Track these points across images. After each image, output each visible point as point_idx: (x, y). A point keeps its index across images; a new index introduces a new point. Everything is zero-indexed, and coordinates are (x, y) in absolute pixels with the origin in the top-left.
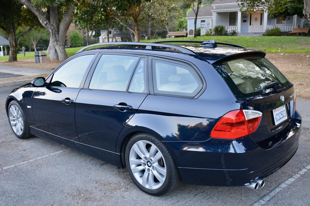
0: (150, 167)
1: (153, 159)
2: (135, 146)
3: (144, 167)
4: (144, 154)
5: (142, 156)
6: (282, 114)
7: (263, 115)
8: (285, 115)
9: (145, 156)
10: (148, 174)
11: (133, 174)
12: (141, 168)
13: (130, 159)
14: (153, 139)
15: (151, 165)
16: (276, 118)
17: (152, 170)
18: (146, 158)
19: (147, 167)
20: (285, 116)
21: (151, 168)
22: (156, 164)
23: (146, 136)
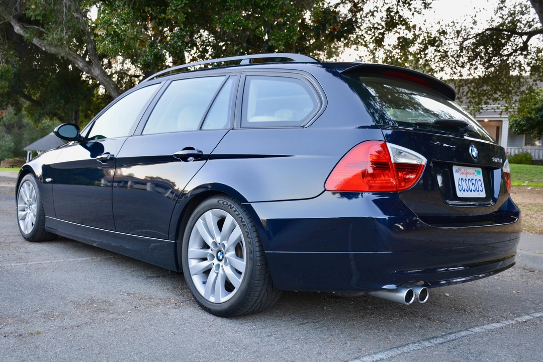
0: (220, 260)
1: (226, 245)
2: (200, 224)
3: (211, 262)
4: (213, 237)
5: (210, 241)
6: (473, 184)
7: (428, 163)
8: (481, 189)
9: (214, 240)
10: (216, 274)
11: (192, 277)
12: (205, 264)
13: (189, 249)
14: (229, 203)
15: (223, 257)
16: (459, 185)
17: (224, 266)
18: (215, 244)
19: (215, 261)
20: (482, 191)
21: (221, 263)
22: (231, 254)
23: (219, 199)
